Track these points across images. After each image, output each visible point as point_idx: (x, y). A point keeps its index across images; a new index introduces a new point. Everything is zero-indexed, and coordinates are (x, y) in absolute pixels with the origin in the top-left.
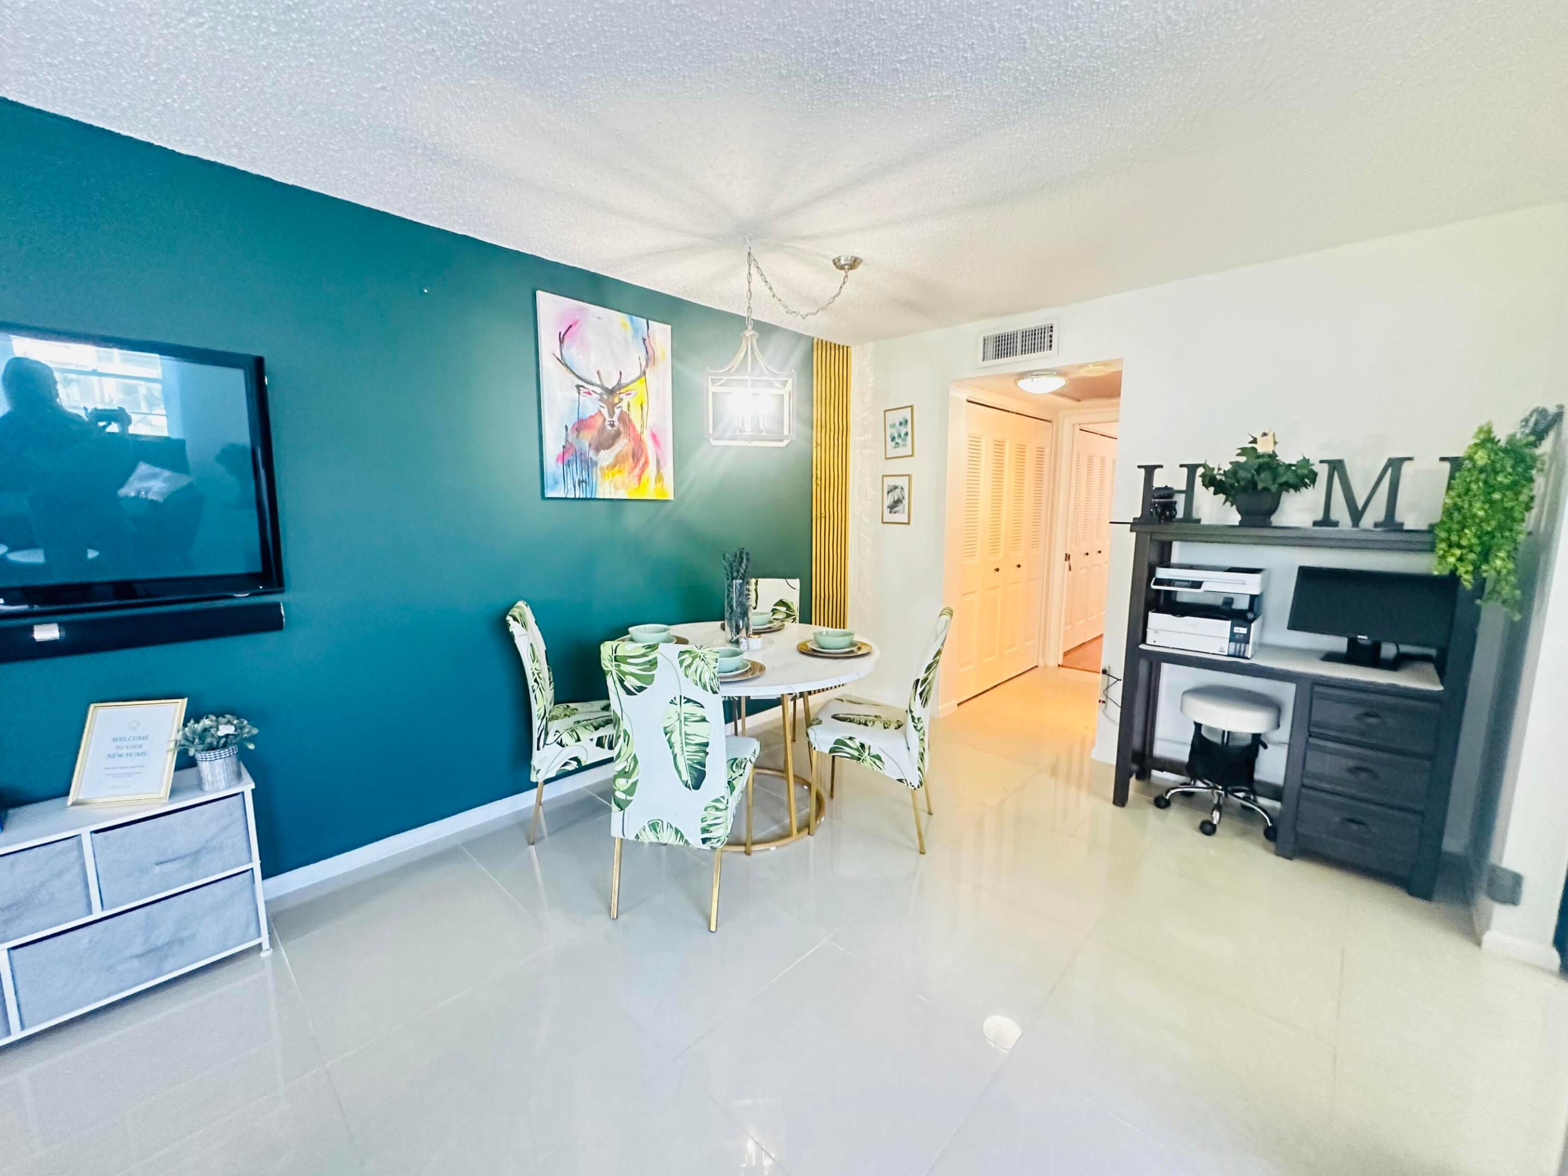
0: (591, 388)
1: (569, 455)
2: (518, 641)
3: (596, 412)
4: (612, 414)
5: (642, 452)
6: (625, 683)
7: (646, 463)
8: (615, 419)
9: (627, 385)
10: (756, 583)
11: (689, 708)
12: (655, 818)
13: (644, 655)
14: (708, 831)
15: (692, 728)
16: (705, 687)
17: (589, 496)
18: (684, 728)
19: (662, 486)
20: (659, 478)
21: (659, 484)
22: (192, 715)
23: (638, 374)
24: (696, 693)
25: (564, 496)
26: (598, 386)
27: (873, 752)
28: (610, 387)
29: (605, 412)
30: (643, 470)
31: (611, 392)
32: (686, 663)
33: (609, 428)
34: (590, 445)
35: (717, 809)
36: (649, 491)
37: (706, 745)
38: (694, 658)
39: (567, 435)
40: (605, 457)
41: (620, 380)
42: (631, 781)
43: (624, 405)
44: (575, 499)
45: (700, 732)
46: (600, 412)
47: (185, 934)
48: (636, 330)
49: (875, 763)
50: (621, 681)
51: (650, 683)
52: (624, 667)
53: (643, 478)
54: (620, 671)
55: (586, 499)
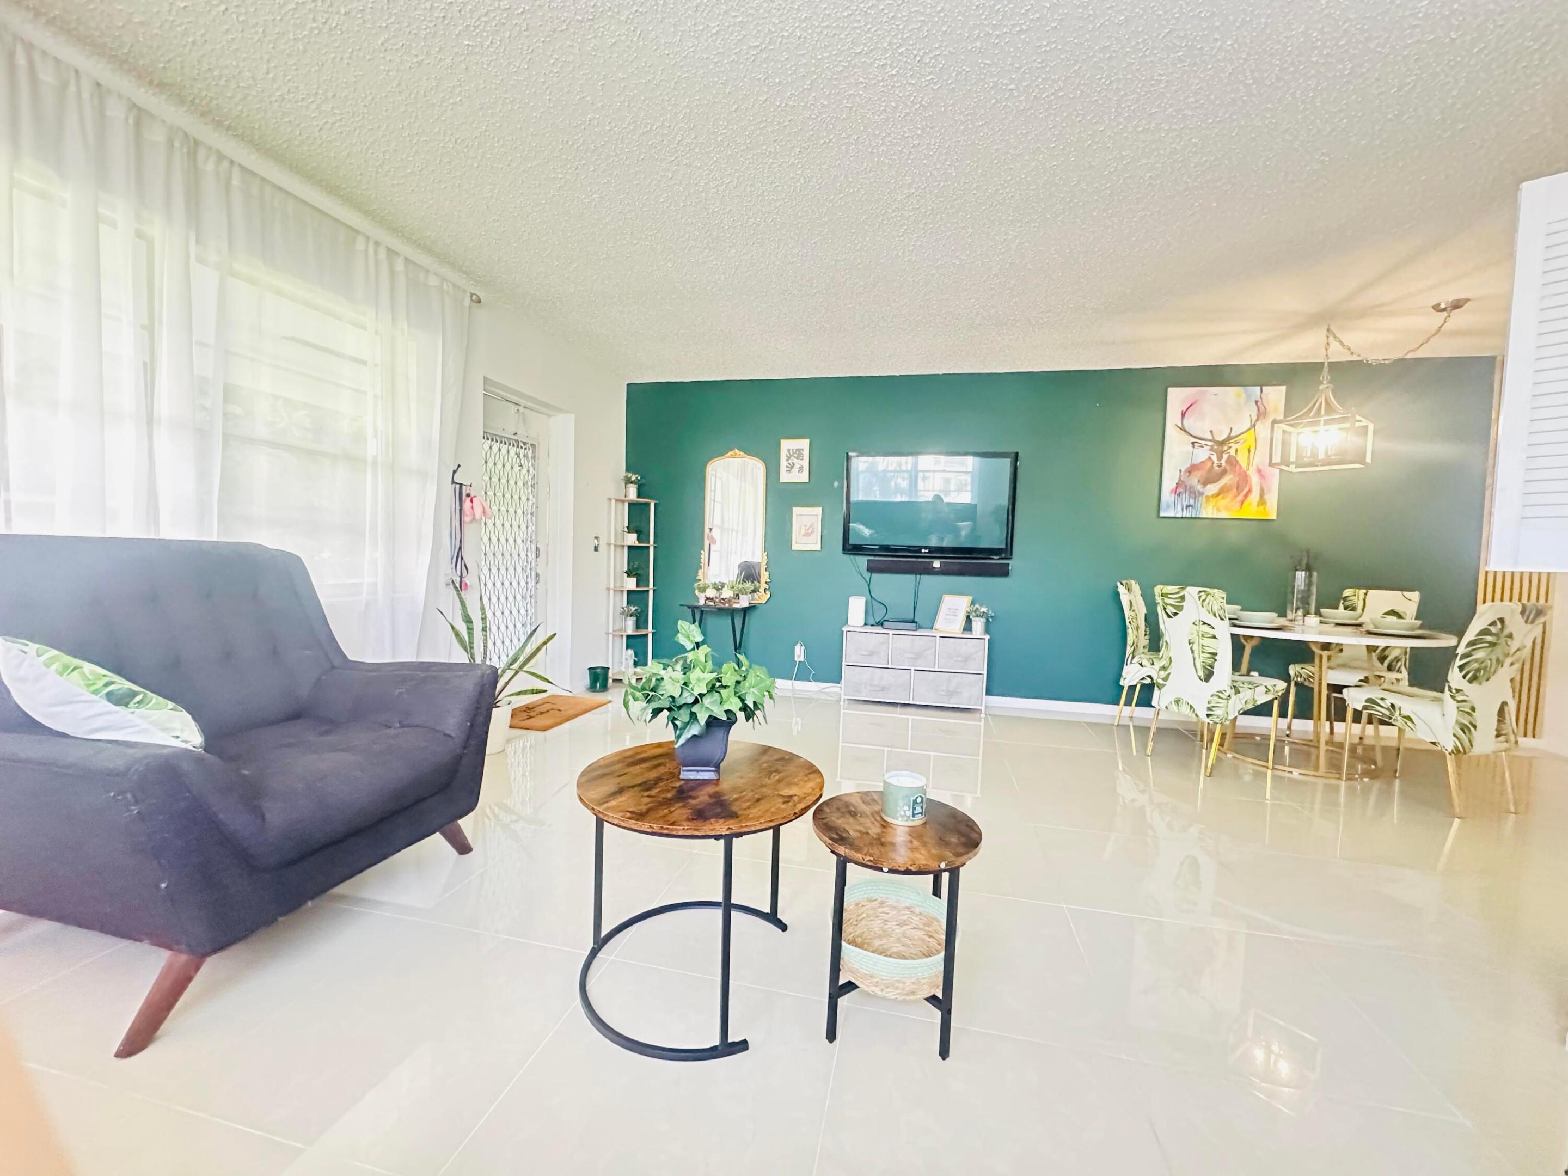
0: (1203, 442)
1: (1181, 488)
2: (1122, 597)
3: (1207, 458)
4: (1220, 458)
5: (1247, 483)
6: (1167, 611)
7: (1250, 491)
8: (1223, 461)
9: (1237, 436)
10: (1366, 594)
11: (1205, 628)
12: (1178, 696)
13: (1178, 593)
14: (1211, 710)
15: (1207, 642)
16: (1215, 615)
17: (1194, 516)
18: (1201, 642)
19: (1265, 508)
20: (1262, 501)
21: (1261, 508)
22: (973, 603)
23: (1248, 426)
24: (1210, 619)
25: (1173, 516)
26: (1210, 440)
27: (1404, 713)
28: (1220, 440)
29: (1214, 458)
30: (1246, 496)
31: (1222, 443)
32: (1203, 598)
33: (1217, 468)
34: (1199, 481)
35: (1220, 697)
36: (1251, 510)
37: (1216, 654)
38: (1207, 595)
39: (1180, 476)
40: (1212, 489)
41: (1230, 434)
42: (1167, 673)
43: (1232, 452)
44: (1182, 518)
45: (1212, 645)
46: (1210, 458)
47: (959, 690)
48: (1249, 396)
49: (1406, 723)
50: (1165, 609)
51: (1181, 611)
52: (1167, 600)
53: (1246, 503)
54: (1164, 603)
55: (1192, 518)
